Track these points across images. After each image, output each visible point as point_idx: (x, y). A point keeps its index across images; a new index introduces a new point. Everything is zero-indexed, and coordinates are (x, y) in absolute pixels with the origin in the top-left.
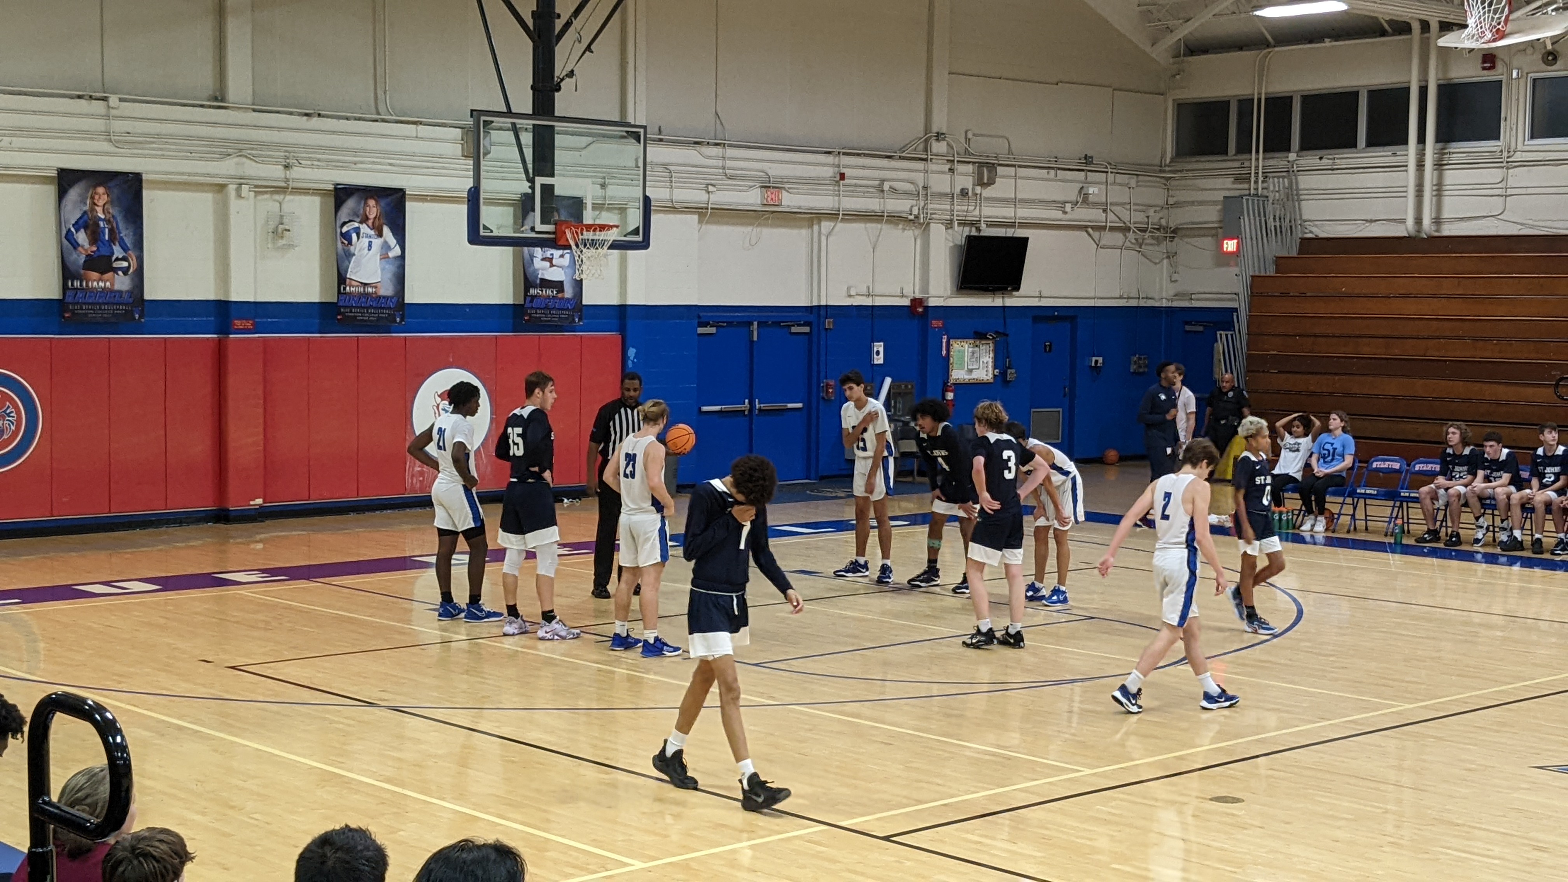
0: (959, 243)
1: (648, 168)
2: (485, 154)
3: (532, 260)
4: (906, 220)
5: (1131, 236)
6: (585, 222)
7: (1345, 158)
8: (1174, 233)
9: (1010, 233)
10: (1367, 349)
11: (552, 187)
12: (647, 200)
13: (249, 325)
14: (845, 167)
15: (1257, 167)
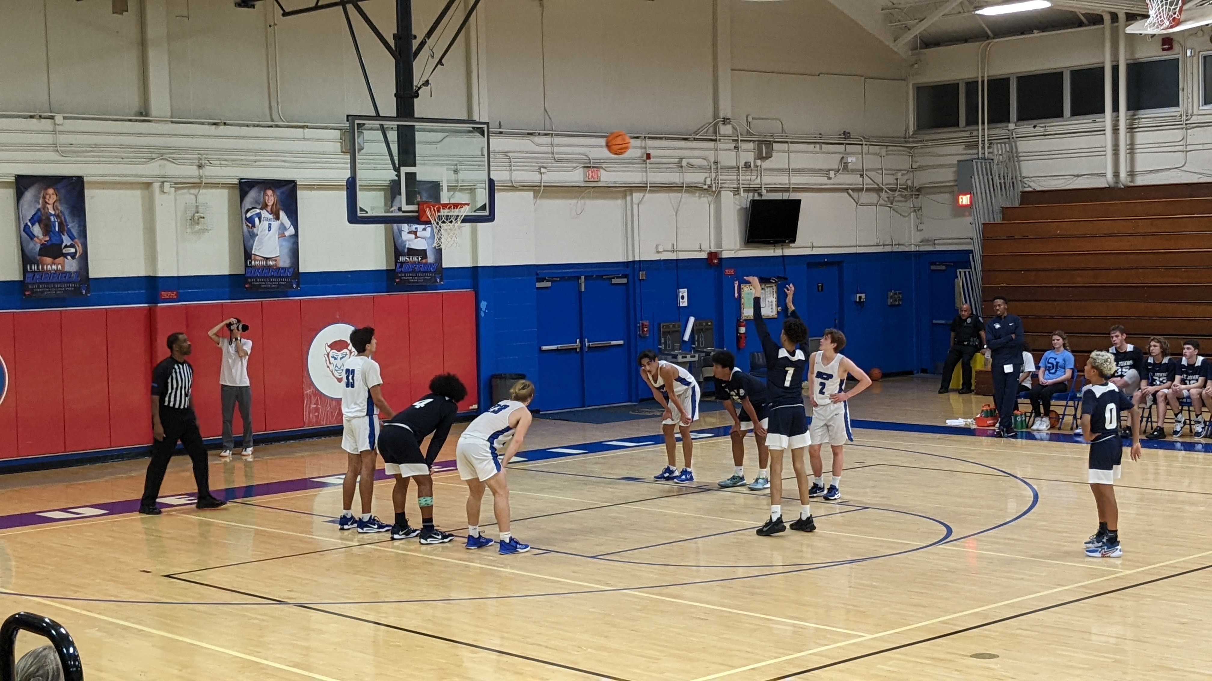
0: (745, 206)
1: (491, 155)
2: (360, 150)
3: (401, 234)
4: (701, 189)
5: (884, 195)
6: (442, 202)
7: (1054, 125)
8: (919, 191)
9: (785, 196)
10: (1080, 280)
11: (414, 174)
12: (491, 182)
13: (173, 295)
14: (650, 148)
15: (983, 136)
